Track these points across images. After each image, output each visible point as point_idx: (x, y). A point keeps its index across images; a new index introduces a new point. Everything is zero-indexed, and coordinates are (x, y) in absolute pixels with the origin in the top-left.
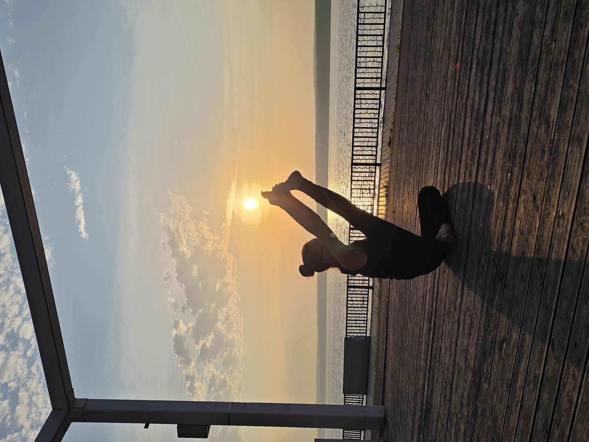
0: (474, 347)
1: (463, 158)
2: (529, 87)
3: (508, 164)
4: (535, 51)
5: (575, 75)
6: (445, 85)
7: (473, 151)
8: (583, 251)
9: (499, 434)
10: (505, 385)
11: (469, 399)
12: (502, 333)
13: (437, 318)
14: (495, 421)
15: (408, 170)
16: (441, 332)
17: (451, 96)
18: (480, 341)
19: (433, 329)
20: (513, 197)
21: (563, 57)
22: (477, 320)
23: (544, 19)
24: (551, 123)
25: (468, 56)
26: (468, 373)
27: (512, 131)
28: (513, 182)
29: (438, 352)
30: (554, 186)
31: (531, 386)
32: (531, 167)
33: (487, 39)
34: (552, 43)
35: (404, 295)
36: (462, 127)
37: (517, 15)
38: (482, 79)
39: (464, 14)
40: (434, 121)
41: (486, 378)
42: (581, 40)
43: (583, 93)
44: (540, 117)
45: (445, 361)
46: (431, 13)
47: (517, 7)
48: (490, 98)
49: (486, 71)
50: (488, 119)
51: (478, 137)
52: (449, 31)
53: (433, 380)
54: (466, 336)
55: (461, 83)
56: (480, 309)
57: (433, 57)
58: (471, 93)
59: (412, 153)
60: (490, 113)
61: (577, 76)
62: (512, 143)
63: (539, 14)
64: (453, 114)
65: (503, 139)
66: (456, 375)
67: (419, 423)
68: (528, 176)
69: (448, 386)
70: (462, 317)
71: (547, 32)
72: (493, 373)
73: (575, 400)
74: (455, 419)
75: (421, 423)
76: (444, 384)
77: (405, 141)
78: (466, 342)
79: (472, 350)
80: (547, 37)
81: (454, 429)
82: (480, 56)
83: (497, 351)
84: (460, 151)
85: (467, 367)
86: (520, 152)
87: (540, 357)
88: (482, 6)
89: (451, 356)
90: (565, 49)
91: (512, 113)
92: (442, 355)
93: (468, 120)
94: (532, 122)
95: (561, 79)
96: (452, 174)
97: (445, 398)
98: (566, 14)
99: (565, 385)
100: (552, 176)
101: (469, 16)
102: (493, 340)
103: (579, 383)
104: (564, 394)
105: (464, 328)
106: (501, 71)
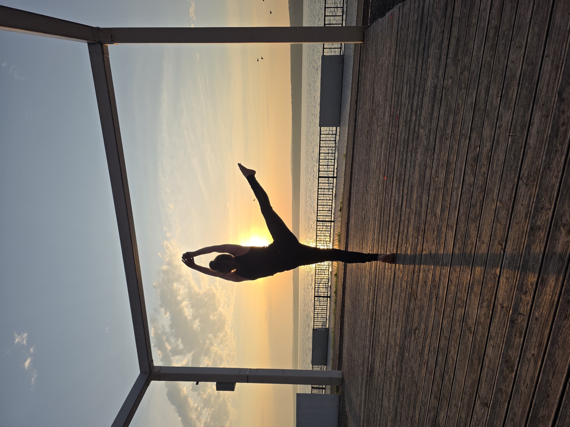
0: (399, 333)
1: (390, 228)
2: (425, 197)
3: (416, 235)
4: (427, 180)
6: (378, 187)
7: (395, 224)
8: (456, 282)
9: (415, 381)
10: (418, 353)
11: (397, 363)
12: (415, 325)
13: (376, 316)
14: (413, 374)
15: (356, 230)
16: (379, 325)
17: (382, 193)
18: (403, 330)
19: (374, 323)
20: (419, 252)
21: (442, 185)
22: (401, 317)
23: (431, 165)
24: (437, 217)
25: (391, 174)
26: (396, 348)
27: (417, 218)
28: (418, 244)
29: (378, 336)
30: (440, 248)
31: (433, 353)
32: (428, 238)
34: (436, 177)
35: (355, 303)
36: (389, 211)
37: (418, 160)
38: (399, 188)
39: (388, 152)
40: (372, 205)
41: (407, 350)
42: (450, 179)
43: (452, 205)
44: (431, 213)
45: (382, 341)
46: (368, 147)
47: (417, 156)
48: (404, 198)
49: (401, 184)
50: (404, 209)
51: (398, 218)
52: (380, 159)
53: (375, 353)
54: (395, 327)
55: (387, 187)
56: (402, 311)
57: (370, 170)
58: (393, 194)
59: (358, 220)
60: (405, 206)
61: (449, 196)
62: (417, 224)
63: (429, 162)
64: (383, 203)
65: (412, 221)
66: (389, 349)
67: (366, 379)
68: (426, 241)
69: (384, 356)
70: (392, 316)
71: (433, 172)
72: (411, 347)
73: (455, 359)
74: (389, 375)
76: (382, 354)
77: (353, 213)
78: (394, 330)
79: (399, 335)
80: (433, 174)
81: (388, 381)
82: (398, 176)
83: (413, 335)
84: (388, 223)
85: (396, 344)
86: (422, 229)
87: (437, 337)
88: (398, 150)
89: (385, 338)
90: (443, 182)
91: (417, 208)
92: (380, 337)
93: (392, 208)
94: (428, 215)
95: (441, 196)
96: (384, 236)
98: (442, 165)
99: (450, 352)
100: (439, 243)
101: (391, 154)
102: (410, 329)
103: (457, 350)
104: (450, 356)
105: (393, 322)
106: (410, 186)
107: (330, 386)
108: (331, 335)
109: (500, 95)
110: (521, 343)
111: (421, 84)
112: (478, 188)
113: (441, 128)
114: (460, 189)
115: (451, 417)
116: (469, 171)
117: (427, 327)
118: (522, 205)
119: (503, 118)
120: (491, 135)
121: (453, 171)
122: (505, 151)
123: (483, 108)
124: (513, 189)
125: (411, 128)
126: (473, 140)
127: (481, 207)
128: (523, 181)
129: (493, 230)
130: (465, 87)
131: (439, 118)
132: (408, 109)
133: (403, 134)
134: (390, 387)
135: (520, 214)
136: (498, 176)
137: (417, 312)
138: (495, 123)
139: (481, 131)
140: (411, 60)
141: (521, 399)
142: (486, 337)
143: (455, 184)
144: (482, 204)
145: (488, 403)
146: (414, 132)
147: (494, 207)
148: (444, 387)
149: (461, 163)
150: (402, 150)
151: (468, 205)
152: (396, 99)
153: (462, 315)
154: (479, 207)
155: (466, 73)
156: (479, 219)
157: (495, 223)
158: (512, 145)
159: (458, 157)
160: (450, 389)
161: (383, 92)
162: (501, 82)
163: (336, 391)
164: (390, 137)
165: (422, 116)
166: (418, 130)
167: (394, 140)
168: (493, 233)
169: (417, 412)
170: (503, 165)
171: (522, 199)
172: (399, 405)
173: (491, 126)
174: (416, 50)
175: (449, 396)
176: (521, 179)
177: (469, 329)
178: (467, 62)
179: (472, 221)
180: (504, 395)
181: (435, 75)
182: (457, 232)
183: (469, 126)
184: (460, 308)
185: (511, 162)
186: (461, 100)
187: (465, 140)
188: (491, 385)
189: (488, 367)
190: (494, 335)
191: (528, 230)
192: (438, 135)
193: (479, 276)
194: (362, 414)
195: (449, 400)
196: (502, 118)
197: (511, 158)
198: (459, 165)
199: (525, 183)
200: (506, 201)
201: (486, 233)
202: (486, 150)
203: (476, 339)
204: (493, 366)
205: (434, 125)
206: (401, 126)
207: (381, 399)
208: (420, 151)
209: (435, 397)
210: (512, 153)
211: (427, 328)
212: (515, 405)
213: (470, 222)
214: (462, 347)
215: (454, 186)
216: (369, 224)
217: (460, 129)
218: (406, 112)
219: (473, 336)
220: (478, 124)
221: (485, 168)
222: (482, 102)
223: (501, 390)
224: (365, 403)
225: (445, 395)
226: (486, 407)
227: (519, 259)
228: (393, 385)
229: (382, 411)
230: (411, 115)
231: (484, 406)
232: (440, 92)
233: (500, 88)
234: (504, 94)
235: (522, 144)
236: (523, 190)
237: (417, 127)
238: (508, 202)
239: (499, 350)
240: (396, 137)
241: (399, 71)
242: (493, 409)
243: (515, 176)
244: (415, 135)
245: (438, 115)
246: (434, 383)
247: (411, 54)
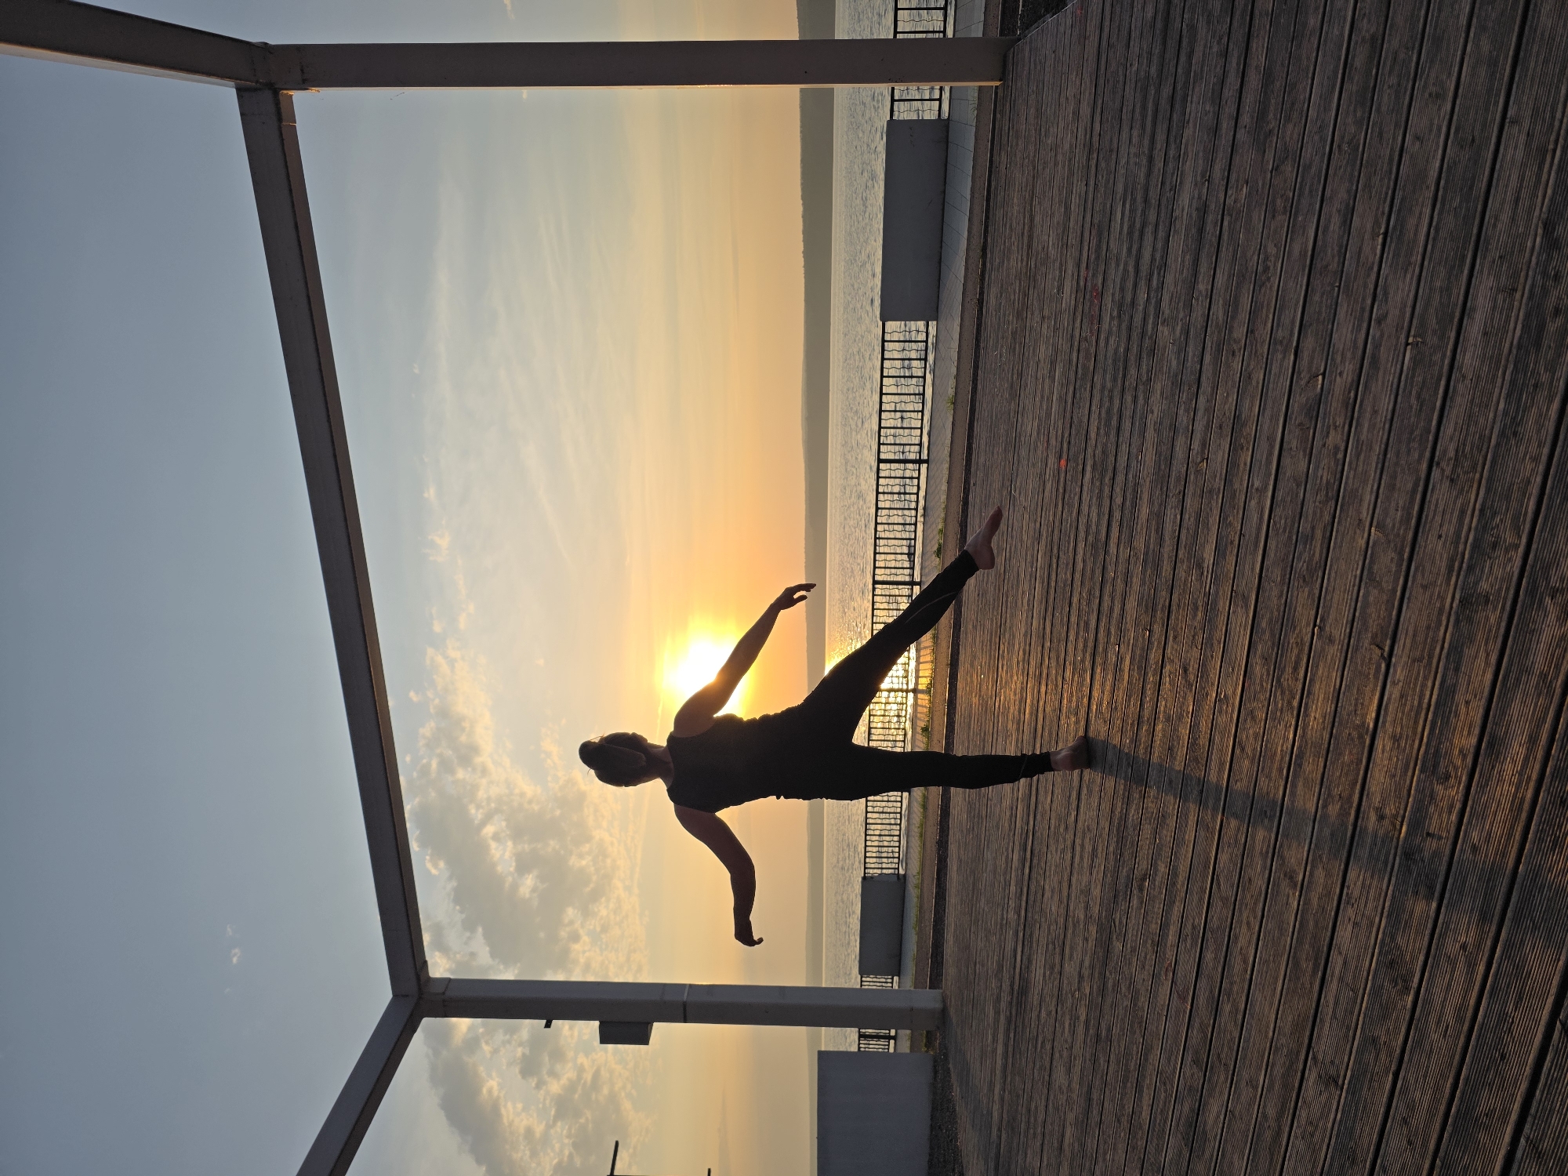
0: (1099, 887)
1: (1075, 600)
2: (1171, 515)
3: (1146, 619)
4: (1178, 467)
5: (1235, 511)
6: (1041, 488)
7: (1090, 592)
8: (1255, 749)
9: (1142, 1017)
10: (1150, 942)
11: (1092, 967)
12: (1143, 865)
13: (1035, 843)
14: (1134, 999)
15: (980, 606)
16: (1043, 865)
17: (1053, 506)
18: (1109, 879)
19: (1029, 860)
20: (1154, 667)
21: (1218, 483)
22: (1103, 845)
23: (1190, 427)
24: (1205, 570)
25: (1079, 453)
26: (1091, 928)
27: (1149, 572)
28: (1153, 644)
29: (1039, 896)
30: (1212, 657)
31: (1189, 942)
32: (1179, 627)
33: (1107, 434)
34: (1203, 461)
35: (977, 806)
36: (1071, 555)
37: (1152, 412)
38: (1101, 490)
39: (1071, 390)
40: (1025, 537)
41: (1119, 934)
42: (1242, 465)
43: (1247, 537)
44: (1189, 559)
45: (1051, 910)
46: (1015, 376)
47: (1151, 401)
48: (1114, 519)
49: (1107, 480)
50: (1113, 549)
51: (1098, 572)
52: (1047, 409)
53: (1031, 941)
54: (1086, 871)
55: (1068, 488)
56: (1107, 829)
57: (1020, 441)
58: (1085, 509)
60: (1116, 540)
61: (1238, 512)
62: (1150, 590)
63: (1183, 419)
64: (1056, 532)
65: (1136, 581)
66: (1070, 931)
67: (1008, 1013)
68: (1175, 638)
69: (1057, 950)
70: (1078, 841)
71: (1196, 446)
72: (1130, 925)
73: (1251, 959)
74: (1070, 1001)
75: (1011, 1013)
76: (1050, 946)
78: (1085, 879)
79: (1096, 892)
80: (1195, 452)
81: (1068, 1017)
82: (1097, 456)
83: (1135, 892)
84: (1068, 589)
85: (1088, 917)
86: (1162, 602)
87: (1201, 899)
88: (1098, 386)
89: (1060, 902)
90: (1221, 474)
91: (1148, 547)
92: (1045, 900)
93: (1081, 545)
94: (1178, 564)
95: (1216, 512)
96: (1057, 621)
97: (1052, 968)
98: (1221, 427)
99: (1237, 938)
100: (1208, 643)
101: (1078, 395)
102: (1128, 876)
103: (1256, 934)
104: (1235, 950)
105: (1082, 858)
106: (1130, 484)
107: (908, 1032)
108: (913, 893)
109: (1382, 231)
110: (1432, 914)
111: (1164, 201)
112: (1320, 489)
113: (1217, 323)
114: (1270, 494)
115: (1237, 1113)
116: (1294, 444)
117: (1173, 873)
118: (1440, 537)
119: (1391, 296)
120: (1355, 342)
121: (1248, 443)
122: (1395, 386)
123: (1334, 266)
124: (1414, 491)
125: (1134, 324)
126: (1305, 355)
127: (1326, 541)
128: (1443, 470)
129: (1359, 604)
130: (1285, 207)
131: (1214, 297)
132: (1125, 270)
133: (1112, 341)
134: (1073, 1033)
135: (1433, 562)
136: (1375, 458)
137: (1147, 830)
138: (1368, 309)
139: (1329, 331)
140: (1135, 133)
141: (1428, 1067)
142: (1336, 898)
143: (1255, 479)
144: (1328, 534)
145: (1338, 1077)
146: (1143, 334)
147: (1362, 543)
148: (1219, 1033)
149: (1271, 421)
150: (1109, 385)
151: (1290, 538)
152: (1094, 242)
153: (1269, 841)
154: (1320, 542)
155: (1288, 169)
156: (1320, 574)
157: (1363, 586)
158: (1414, 370)
159: (1265, 405)
160: (1237, 1040)
161: (1058, 223)
162: (1387, 194)
163: (926, 1046)
164: (1076, 348)
165: (1165, 290)
166: (1153, 329)
167: (1087, 358)
168: (1357, 614)
169: (1146, 1101)
170: (1387, 426)
171: (1438, 519)
172: (1097, 1083)
173: (1355, 318)
174: (1150, 106)
175: (1233, 1059)
176: (1438, 464)
177: (1291, 876)
178: (1291, 138)
179: (1301, 581)
180: (1383, 1056)
181: (1203, 176)
182: (1260, 612)
183: (1294, 316)
184: (1266, 821)
185: (1410, 417)
186: (1275, 245)
187: (1284, 357)
188: (1348, 1028)
189: (1341, 979)
190: (1356, 893)
191: (1454, 605)
192: (1208, 344)
193: (1318, 733)
194: (996, 1107)
195: (1232, 1068)
196: (1386, 294)
197: (1411, 407)
198: (1266, 427)
199: (1447, 477)
200: (1394, 525)
201: (1341, 614)
202: (1340, 384)
203: (1308, 902)
204: (1354, 978)
205: (1200, 313)
206: (1106, 319)
207: (1048, 1067)
208: (1158, 387)
209: (1196, 1062)
210: (1414, 393)
211: (1176, 875)
212: (1412, 1081)
213: (1296, 584)
214: (1269, 925)
215: (1253, 485)
216: (1017, 590)
217: (1270, 325)
218: (1122, 279)
219: (1300, 896)
220: (1320, 313)
221: (1340, 436)
222: (1333, 250)
223: (1374, 1040)
224: (1005, 1077)
225: (1223, 1056)
226: (1332, 1088)
227: (1430, 684)
228: (1081, 1029)
229: (1052, 1097)
230: (1135, 285)
231: (1327, 1086)
232: (1216, 223)
233: (1383, 213)
234: (1395, 227)
235: (1442, 367)
236: (1444, 495)
237: (1151, 321)
238: (1399, 529)
239: (1371, 933)
240: (1093, 350)
241: (1103, 164)
242: (1354, 1094)
243: (1421, 456)
244: (1147, 342)
245: (1210, 287)
246: (1192, 1022)
247: (1137, 115)
